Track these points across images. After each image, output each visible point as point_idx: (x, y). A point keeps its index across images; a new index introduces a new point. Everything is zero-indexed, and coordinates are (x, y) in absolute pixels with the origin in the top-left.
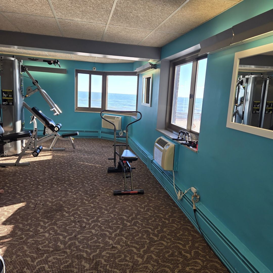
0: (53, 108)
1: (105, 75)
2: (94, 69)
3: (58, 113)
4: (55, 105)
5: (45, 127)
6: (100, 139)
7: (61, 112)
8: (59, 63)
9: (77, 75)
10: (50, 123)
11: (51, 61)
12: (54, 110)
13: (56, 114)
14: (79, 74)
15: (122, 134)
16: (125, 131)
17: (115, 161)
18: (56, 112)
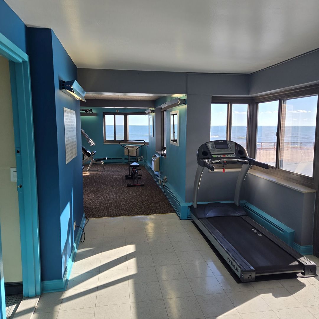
0: (89, 141)
1: (126, 115)
2: (117, 111)
3: (92, 144)
4: (90, 139)
5: (84, 155)
6: (123, 164)
7: (94, 144)
8: (92, 111)
9: (104, 116)
10: (88, 151)
11: (87, 110)
12: (90, 143)
13: (91, 145)
14: (106, 115)
15: (140, 159)
16: (142, 157)
17: (129, 172)
18: (91, 144)
